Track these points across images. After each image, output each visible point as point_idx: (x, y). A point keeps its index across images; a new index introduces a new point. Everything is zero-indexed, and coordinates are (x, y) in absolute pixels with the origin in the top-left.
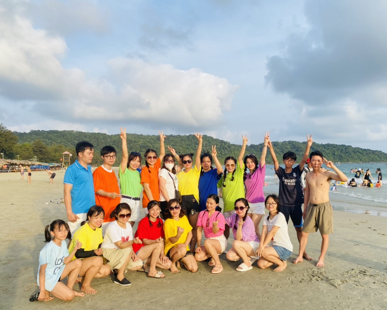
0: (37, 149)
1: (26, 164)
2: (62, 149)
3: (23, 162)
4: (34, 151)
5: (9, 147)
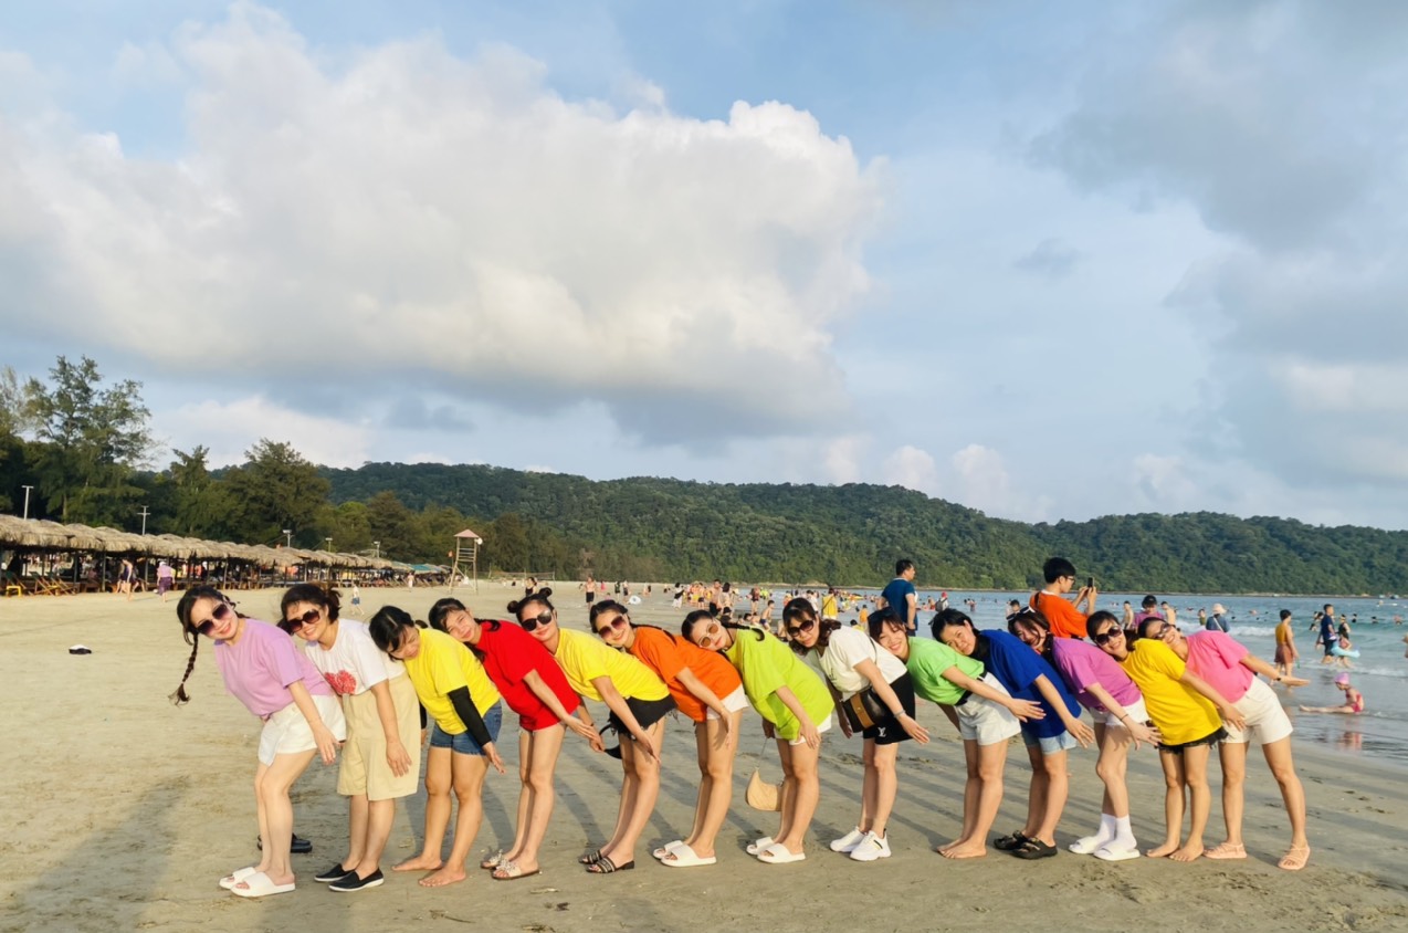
0: (383, 521)
1: (350, 565)
2: (452, 523)
3: (342, 558)
4: (374, 526)
5: (305, 513)
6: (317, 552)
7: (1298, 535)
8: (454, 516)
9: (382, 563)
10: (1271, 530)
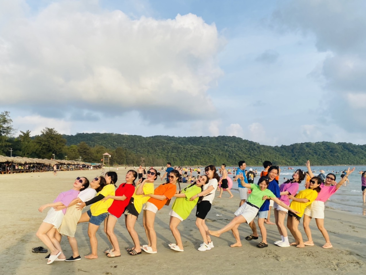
0: (82, 151)
1: (72, 164)
2: (103, 151)
3: (70, 162)
4: (80, 152)
5: (59, 149)
6: (63, 160)
7: (352, 147)
8: (103, 148)
9: (82, 163)
10: (344, 146)
